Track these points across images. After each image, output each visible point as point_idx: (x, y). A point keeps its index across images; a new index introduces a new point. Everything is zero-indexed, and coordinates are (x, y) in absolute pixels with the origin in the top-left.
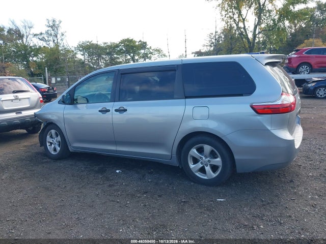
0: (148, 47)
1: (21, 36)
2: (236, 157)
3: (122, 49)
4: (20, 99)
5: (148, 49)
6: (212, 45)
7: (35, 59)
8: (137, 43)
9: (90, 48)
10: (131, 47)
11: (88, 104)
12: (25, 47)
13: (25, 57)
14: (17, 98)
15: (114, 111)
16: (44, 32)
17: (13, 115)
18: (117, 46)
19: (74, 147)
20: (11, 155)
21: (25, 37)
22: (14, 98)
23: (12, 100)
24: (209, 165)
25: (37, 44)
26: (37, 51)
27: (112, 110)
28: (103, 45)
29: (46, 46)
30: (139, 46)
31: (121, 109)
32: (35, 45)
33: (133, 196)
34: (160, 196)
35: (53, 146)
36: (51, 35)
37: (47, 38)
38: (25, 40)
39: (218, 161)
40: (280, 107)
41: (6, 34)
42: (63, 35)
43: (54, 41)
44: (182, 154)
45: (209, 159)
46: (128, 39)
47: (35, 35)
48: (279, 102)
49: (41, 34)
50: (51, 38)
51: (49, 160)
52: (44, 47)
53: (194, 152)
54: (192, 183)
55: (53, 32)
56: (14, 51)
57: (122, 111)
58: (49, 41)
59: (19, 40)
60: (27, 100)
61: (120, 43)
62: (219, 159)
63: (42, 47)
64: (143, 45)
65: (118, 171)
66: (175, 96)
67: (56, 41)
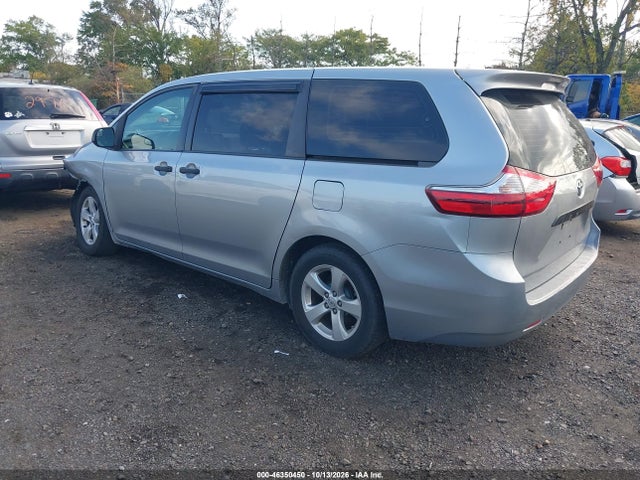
0: (390, 48)
1: (155, 14)
2: (387, 304)
3: (338, 51)
4: (63, 132)
5: (389, 53)
6: (532, 53)
7: (172, 59)
8: (368, 40)
9: (277, 46)
10: (354, 46)
11: (153, 153)
12: (156, 35)
13: (156, 55)
14: (56, 129)
15: (178, 170)
16: (195, 8)
17: (48, 161)
18: (327, 42)
19: (117, 235)
20: (24, 236)
21: (163, 15)
22: (50, 128)
23: (47, 132)
24: (339, 312)
25: (178, 31)
26: (177, 43)
27: (176, 168)
28: (300, 39)
29: (198, 35)
30: (371, 46)
31: (191, 167)
32: (174, 33)
33: (169, 352)
34: (218, 362)
35: (89, 228)
36: (208, 14)
37: (199, 20)
38: (161, 21)
39: (355, 306)
40: (491, 200)
41: (129, 7)
42: (229, 15)
43: (212, 25)
44: (292, 281)
45: (340, 298)
46: (351, 29)
47: (179, 13)
48: (493, 189)
49: (191, 11)
50: (207, 21)
51: (78, 254)
52: (194, 36)
53: (313, 278)
54: (303, 345)
55: (212, 8)
56: (135, 41)
57: (191, 172)
58: (204, 26)
59: (152, 20)
60: (78, 133)
61: (334, 37)
62: (356, 303)
63: (190, 37)
64: (381, 45)
65: (180, 296)
66: (288, 152)
67: (216, 27)
